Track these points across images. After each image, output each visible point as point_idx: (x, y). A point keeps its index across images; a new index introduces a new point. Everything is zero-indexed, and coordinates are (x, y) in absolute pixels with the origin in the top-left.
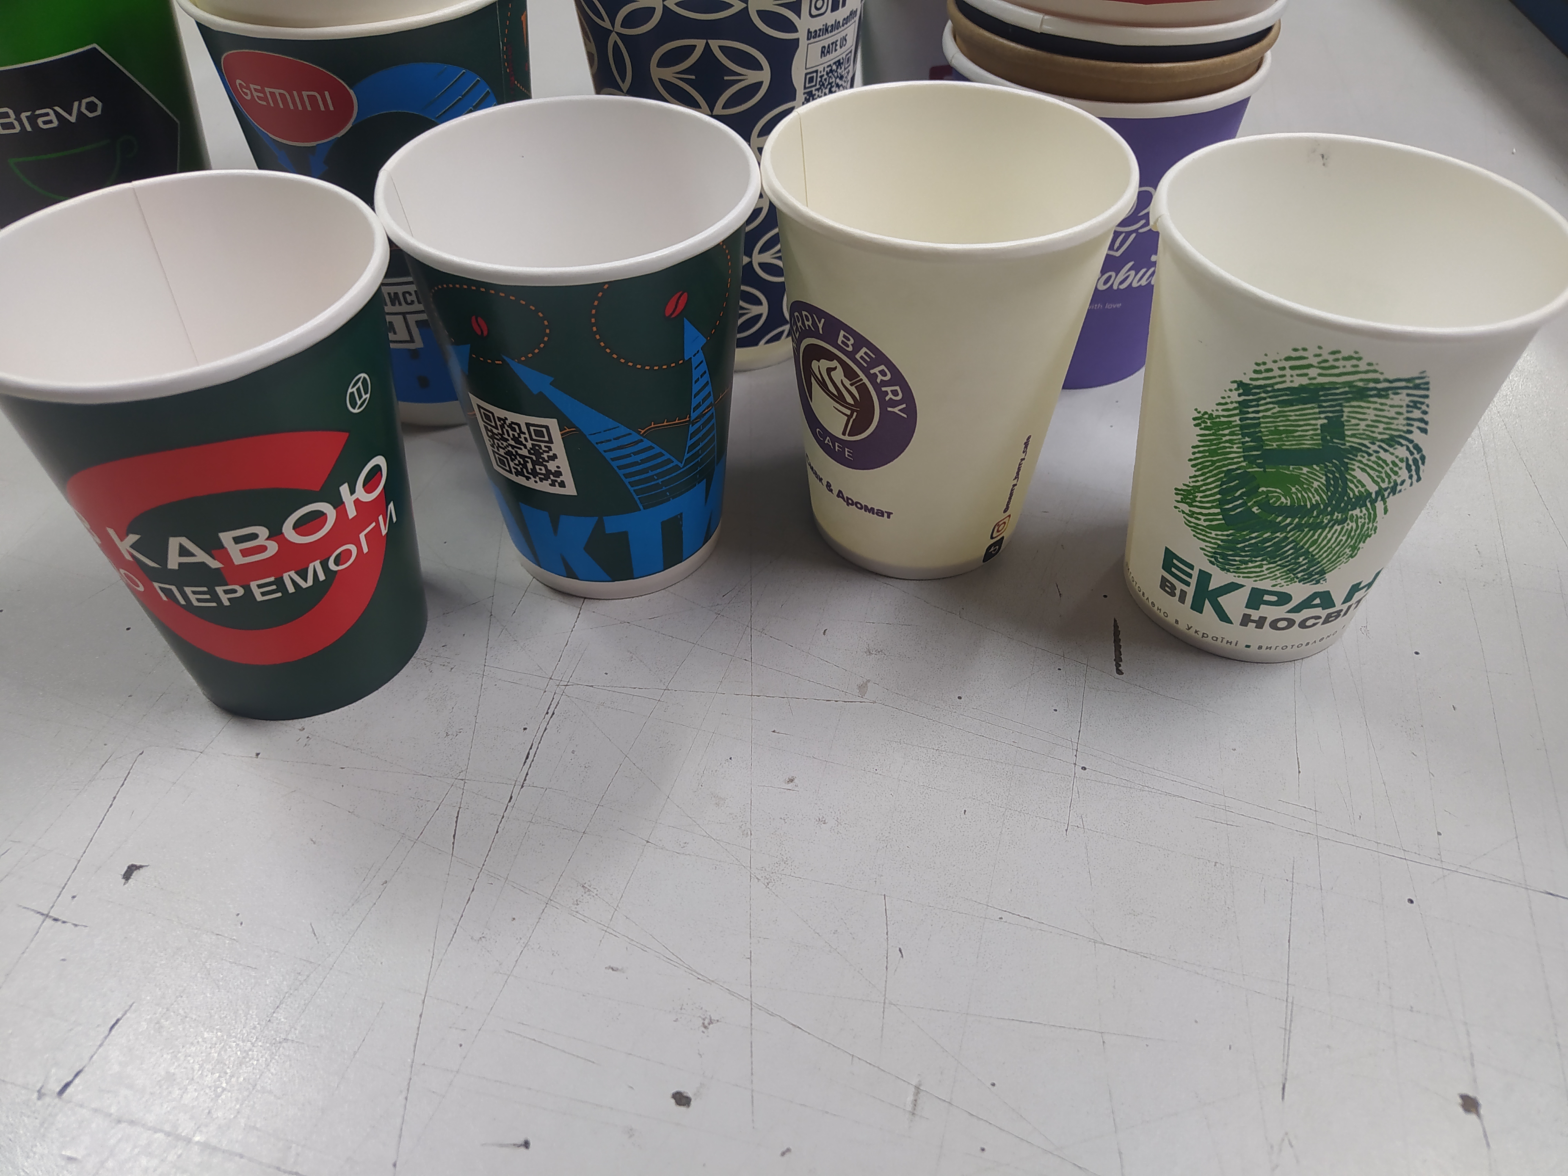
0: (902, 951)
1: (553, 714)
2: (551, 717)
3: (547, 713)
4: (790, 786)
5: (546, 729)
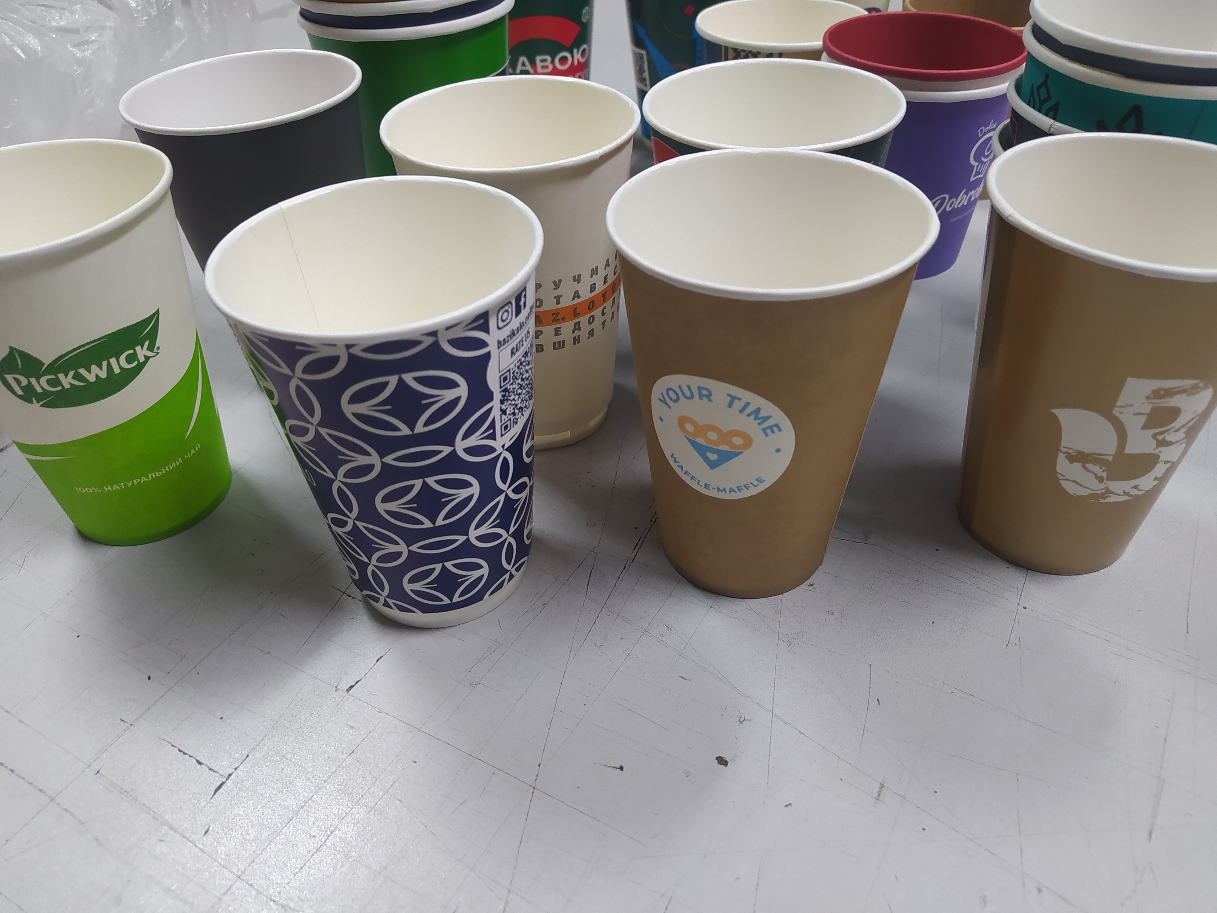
0: (880, 701)
2: (654, 523)
3: (651, 521)
4: (810, 588)
5: (649, 530)
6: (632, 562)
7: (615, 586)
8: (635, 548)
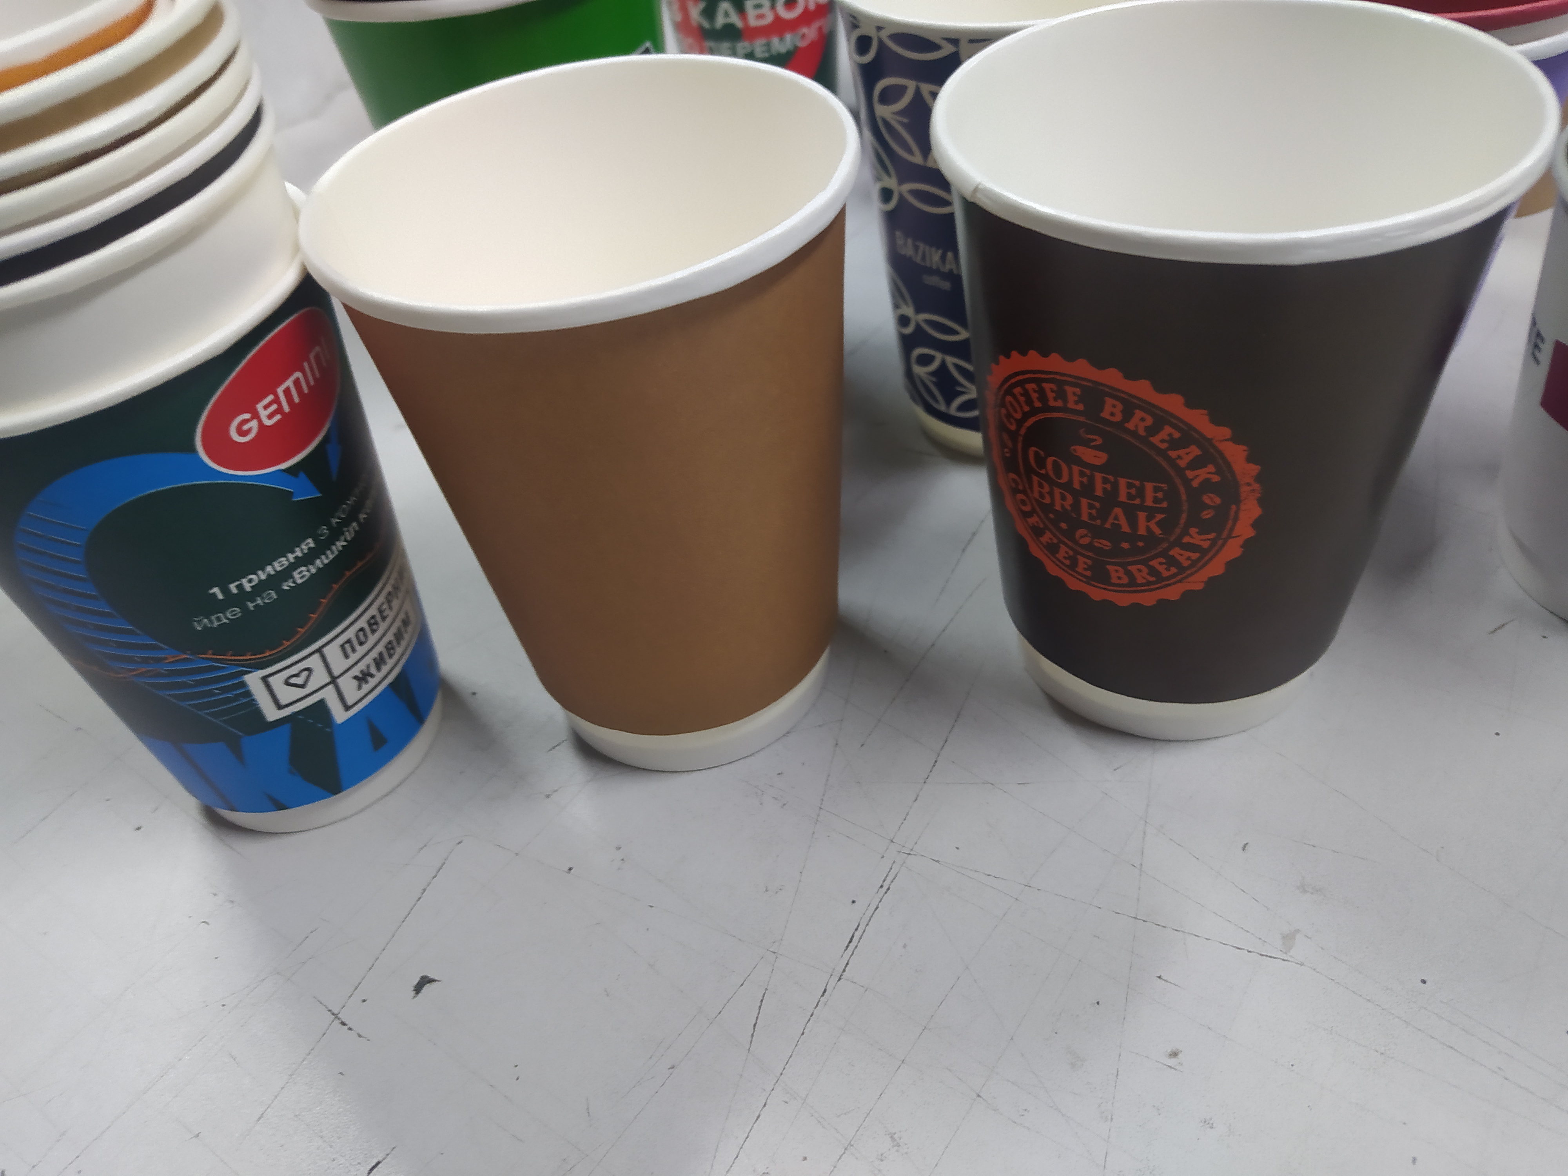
1: (888, 889)
2: (886, 893)
3: (882, 887)
4: (1172, 1062)
5: (877, 908)
6: (840, 979)
7: (803, 1034)
8: (847, 947)
